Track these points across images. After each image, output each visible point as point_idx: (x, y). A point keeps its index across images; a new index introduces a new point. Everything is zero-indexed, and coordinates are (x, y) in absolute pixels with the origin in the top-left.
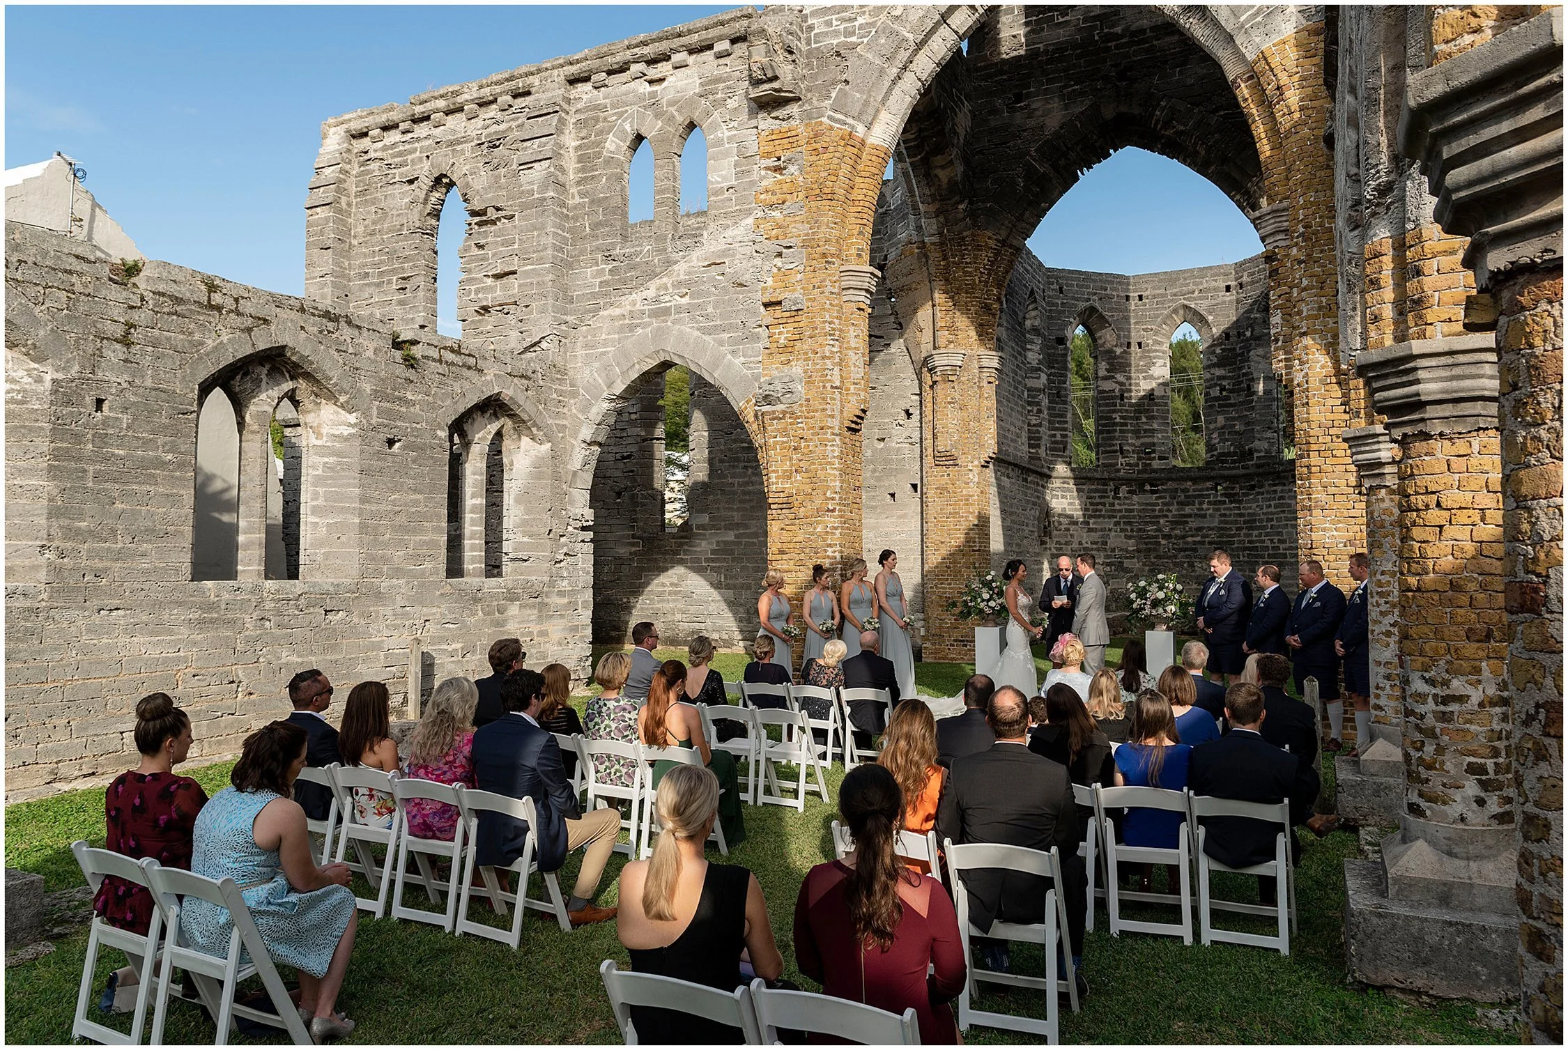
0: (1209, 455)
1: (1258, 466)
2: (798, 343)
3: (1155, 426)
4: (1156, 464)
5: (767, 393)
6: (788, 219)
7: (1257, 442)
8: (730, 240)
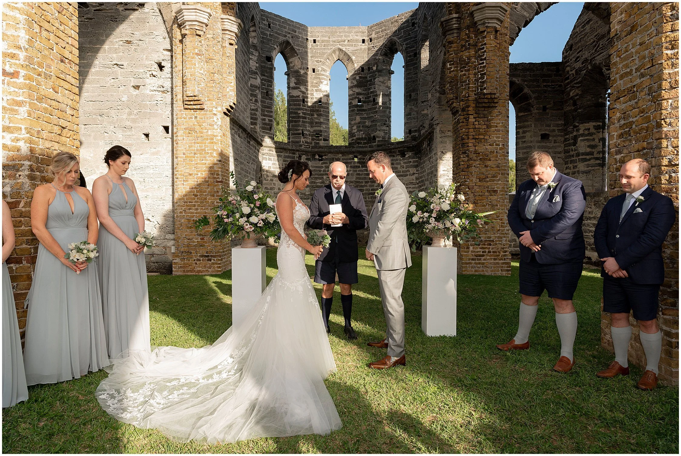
0: (351, 139)
1: (378, 146)
3: (322, 120)
4: (322, 143)
7: (378, 132)
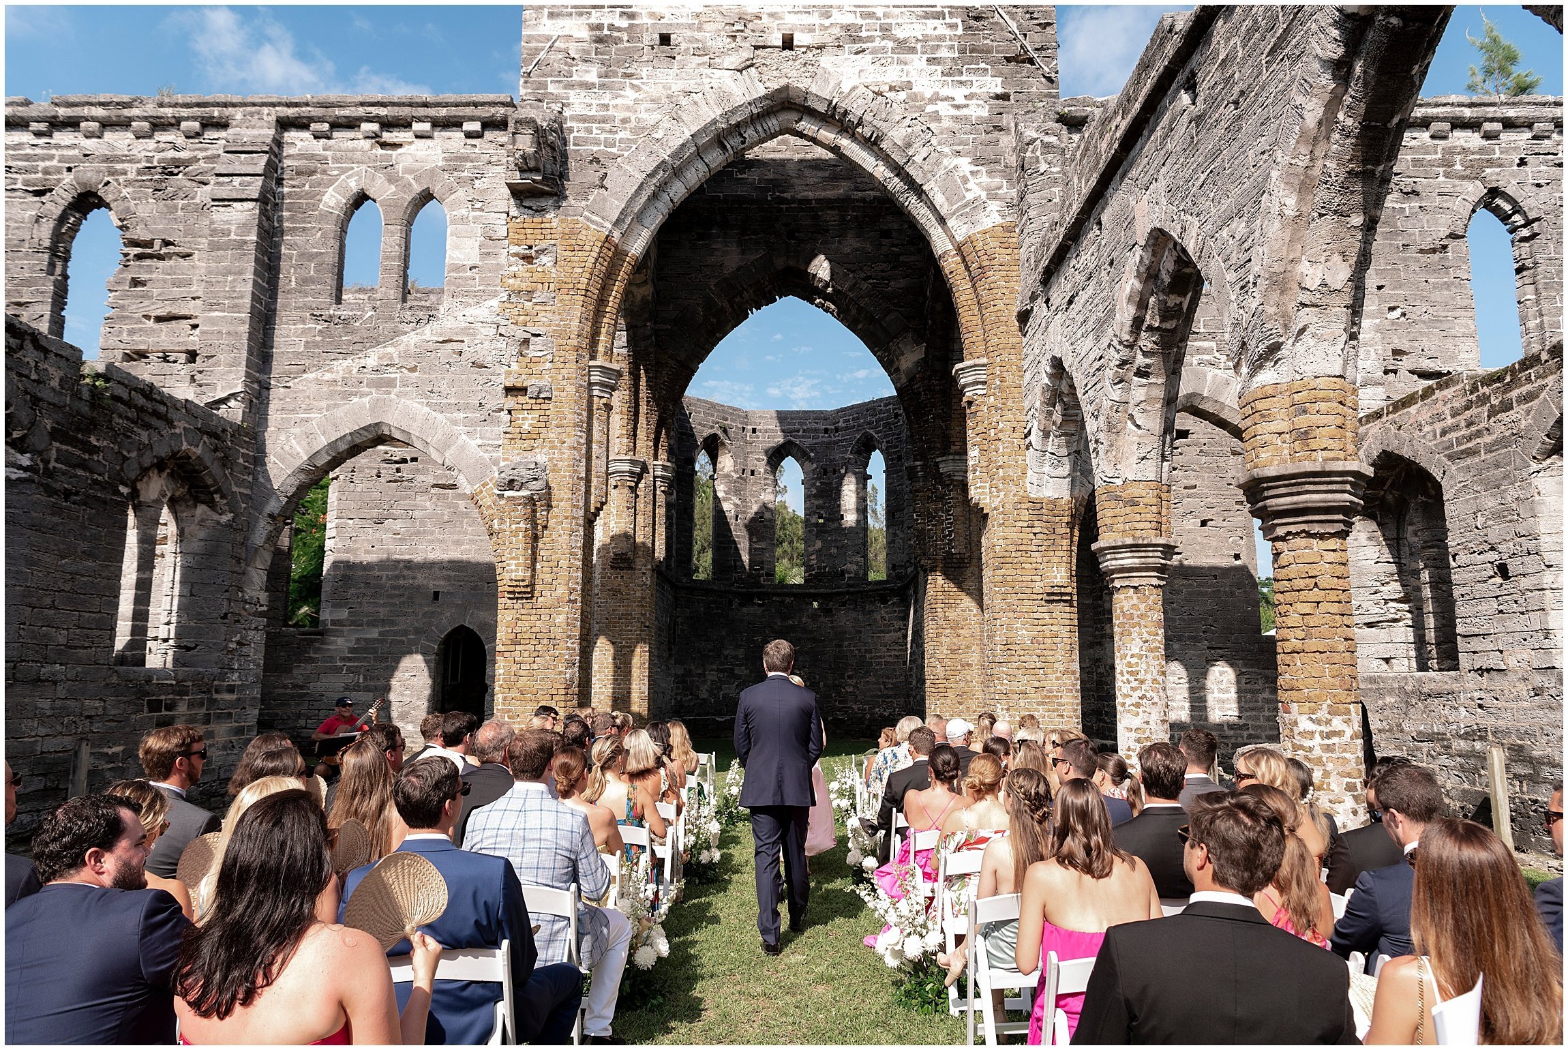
2: (544, 431)
5: (510, 476)
6: (537, 308)
8: (470, 319)
